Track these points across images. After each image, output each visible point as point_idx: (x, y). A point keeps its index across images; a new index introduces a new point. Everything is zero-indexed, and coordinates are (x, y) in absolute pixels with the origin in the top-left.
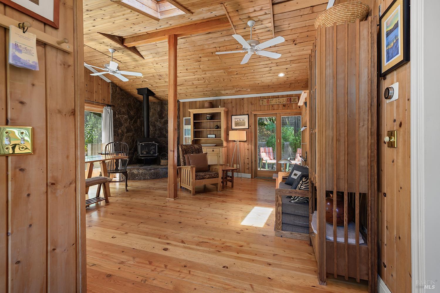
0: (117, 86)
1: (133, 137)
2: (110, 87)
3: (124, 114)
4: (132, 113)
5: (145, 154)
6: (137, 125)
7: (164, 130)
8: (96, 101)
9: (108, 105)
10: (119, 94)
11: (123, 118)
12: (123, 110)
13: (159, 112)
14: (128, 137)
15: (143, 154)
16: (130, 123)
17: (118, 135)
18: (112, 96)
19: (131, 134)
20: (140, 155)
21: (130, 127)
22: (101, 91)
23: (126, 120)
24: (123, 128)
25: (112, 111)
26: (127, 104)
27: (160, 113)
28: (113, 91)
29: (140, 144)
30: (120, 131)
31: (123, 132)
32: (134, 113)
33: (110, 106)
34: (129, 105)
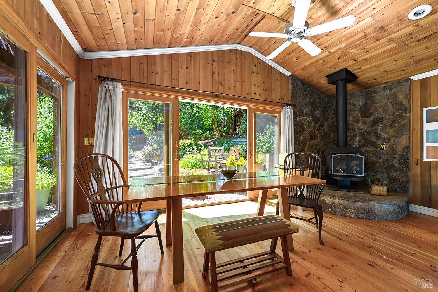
0: (298, 79)
1: (318, 146)
2: (291, 81)
3: (307, 115)
4: (317, 114)
5: (341, 172)
6: (324, 129)
7: (372, 134)
8: (273, 101)
9: (288, 105)
10: (301, 89)
11: (305, 121)
12: (306, 110)
13: (362, 107)
14: (312, 146)
15: (338, 172)
16: (314, 128)
17: (299, 144)
18: (292, 92)
19: (316, 142)
20: (333, 173)
21: (315, 132)
22: (279, 89)
23: (310, 123)
24: (306, 135)
25: (292, 111)
26: (312, 102)
27: (363, 109)
28: (293, 87)
29: (333, 156)
30: (302, 138)
31: (305, 139)
32: (320, 114)
33: (290, 105)
34: (313, 103)
